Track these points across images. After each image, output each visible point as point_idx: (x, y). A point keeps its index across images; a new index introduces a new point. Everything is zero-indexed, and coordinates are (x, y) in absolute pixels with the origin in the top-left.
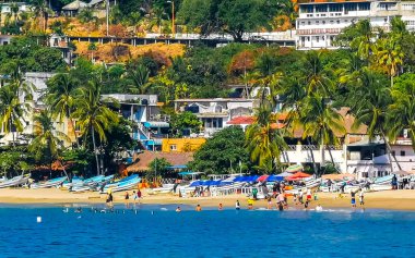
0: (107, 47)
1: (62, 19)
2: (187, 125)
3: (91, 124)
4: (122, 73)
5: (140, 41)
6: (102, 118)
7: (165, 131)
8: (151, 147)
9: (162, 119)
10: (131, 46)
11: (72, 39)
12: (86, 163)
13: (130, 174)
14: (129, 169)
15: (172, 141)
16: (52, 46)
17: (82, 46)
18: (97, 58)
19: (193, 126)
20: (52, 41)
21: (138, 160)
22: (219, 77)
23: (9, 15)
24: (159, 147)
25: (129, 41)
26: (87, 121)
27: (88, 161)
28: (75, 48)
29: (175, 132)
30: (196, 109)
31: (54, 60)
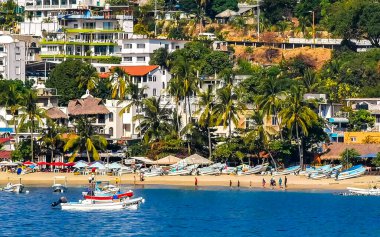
0: (261, 50)
1: (216, 26)
2: (362, 120)
3: (296, 121)
4: (278, 73)
5: (289, 46)
6: (304, 116)
7: (344, 126)
8: (335, 139)
9: (343, 115)
10: (281, 50)
11: (230, 43)
12: (289, 152)
13: (323, 162)
14: (322, 158)
15: (353, 134)
16: (215, 49)
17: (239, 50)
18: (253, 59)
19: (367, 122)
20: (215, 45)
21: (329, 150)
22: (374, 78)
23: (172, 22)
24: (341, 139)
25: (280, 45)
26: (293, 118)
27: (291, 151)
28: (234, 51)
29: (352, 126)
30: (366, 107)
31: (223, 62)
